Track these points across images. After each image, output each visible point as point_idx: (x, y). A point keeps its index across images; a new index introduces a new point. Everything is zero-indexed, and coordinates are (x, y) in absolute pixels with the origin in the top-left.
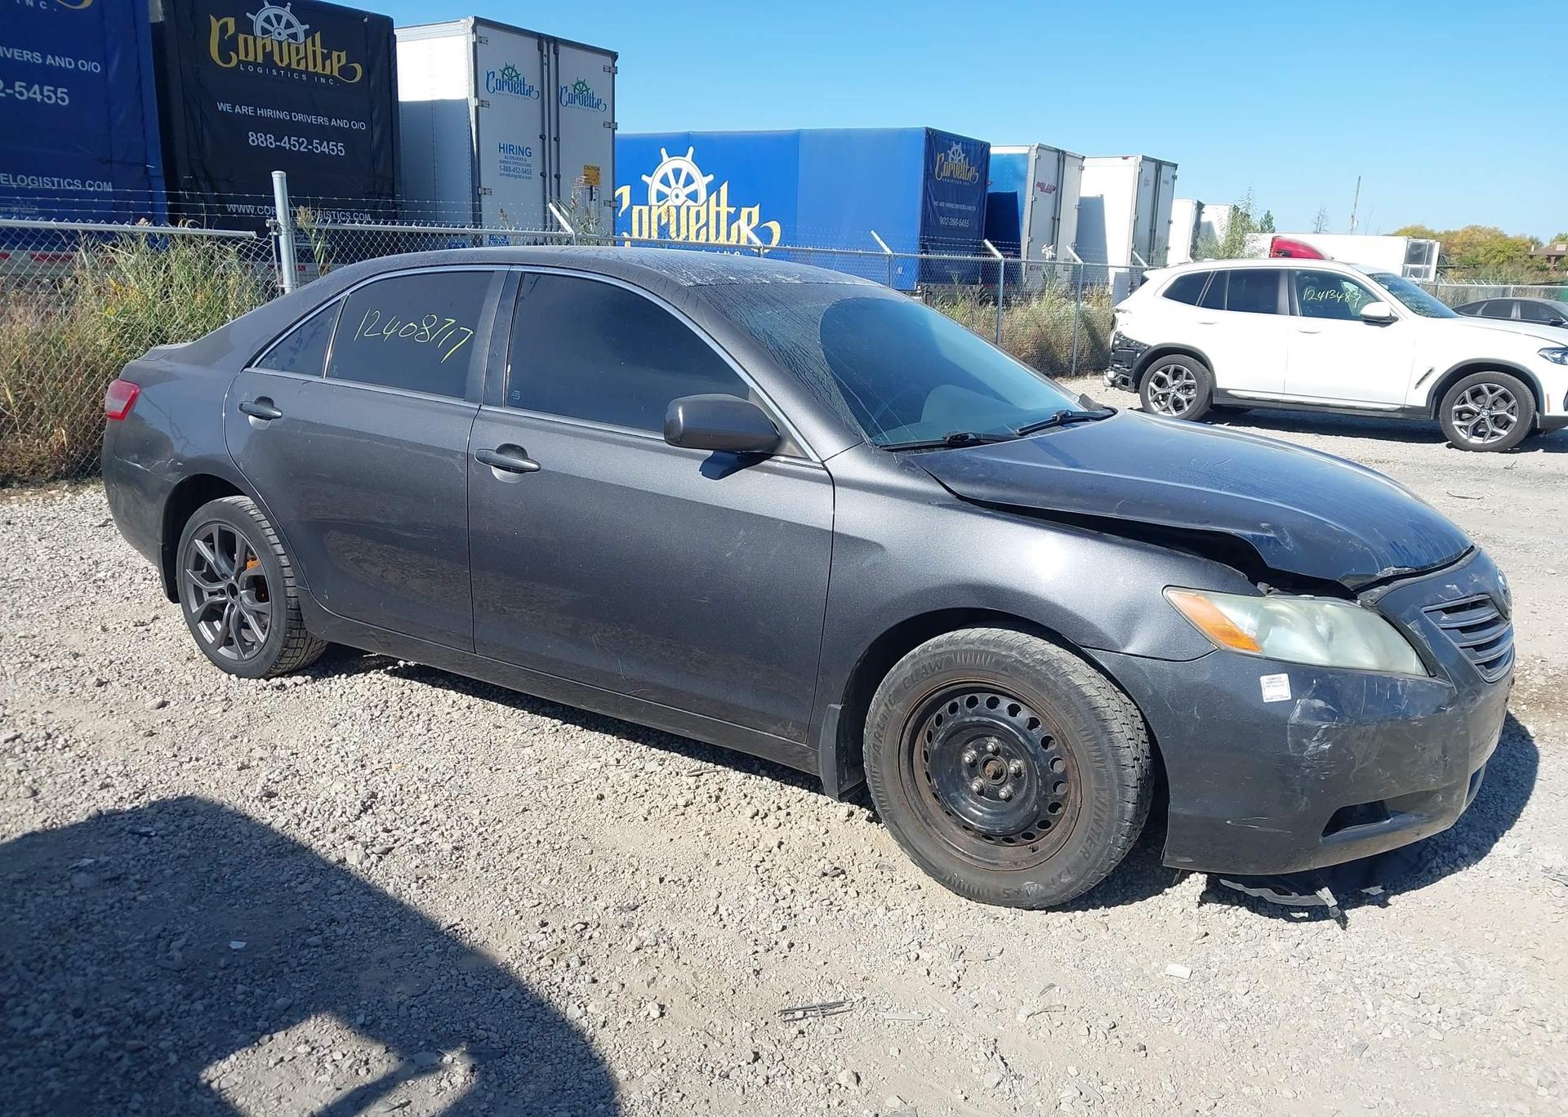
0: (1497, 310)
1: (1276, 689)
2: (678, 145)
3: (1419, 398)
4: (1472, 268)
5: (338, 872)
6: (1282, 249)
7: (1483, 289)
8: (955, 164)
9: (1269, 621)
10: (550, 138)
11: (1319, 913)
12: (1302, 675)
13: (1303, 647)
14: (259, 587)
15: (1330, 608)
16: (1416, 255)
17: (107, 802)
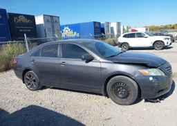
0: (156, 35)
1: (151, 79)
2: (66, 26)
3: (151, 45)
4: (153, 30)
5: (52, 111)
6: (133, 30)
7: (154, 33)
8: (97, 25)
9: (149, 72)
10: (53, 27)
11: (158, 102)
12: (153, 77)
13: (153, 74)
14: (34, 81)
15: (155, 70)
16: (147, 29)
17: (23, 107)
